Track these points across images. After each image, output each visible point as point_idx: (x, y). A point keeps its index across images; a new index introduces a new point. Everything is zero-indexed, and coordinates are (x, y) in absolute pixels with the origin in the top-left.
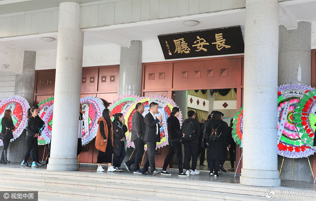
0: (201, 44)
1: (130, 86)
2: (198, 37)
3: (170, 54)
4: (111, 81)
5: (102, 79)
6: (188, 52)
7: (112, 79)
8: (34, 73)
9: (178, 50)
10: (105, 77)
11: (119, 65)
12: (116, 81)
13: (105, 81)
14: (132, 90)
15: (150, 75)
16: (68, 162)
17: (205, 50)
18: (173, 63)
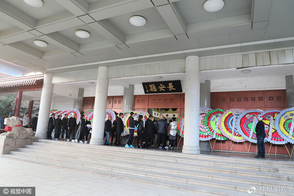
0: (162, 87)
1: (128, 106)
2: (161, 84)
3: (147, 91)
4: (119, 103)
5: (115, 102)
6: (156, 91)
7: (119, 102)
8: (83, 98)
9: (151, 90)
10: (116, 101)
11: (123, 96)
12: (121, 103)
13: (116, 103)
14: (129, 107)
15: (138, 100)
16: (100, 141)
17: (164, 90)
18: (149, 95)
